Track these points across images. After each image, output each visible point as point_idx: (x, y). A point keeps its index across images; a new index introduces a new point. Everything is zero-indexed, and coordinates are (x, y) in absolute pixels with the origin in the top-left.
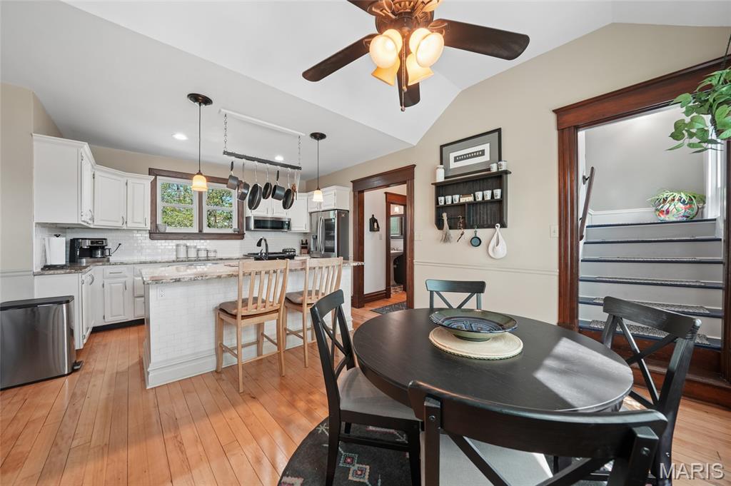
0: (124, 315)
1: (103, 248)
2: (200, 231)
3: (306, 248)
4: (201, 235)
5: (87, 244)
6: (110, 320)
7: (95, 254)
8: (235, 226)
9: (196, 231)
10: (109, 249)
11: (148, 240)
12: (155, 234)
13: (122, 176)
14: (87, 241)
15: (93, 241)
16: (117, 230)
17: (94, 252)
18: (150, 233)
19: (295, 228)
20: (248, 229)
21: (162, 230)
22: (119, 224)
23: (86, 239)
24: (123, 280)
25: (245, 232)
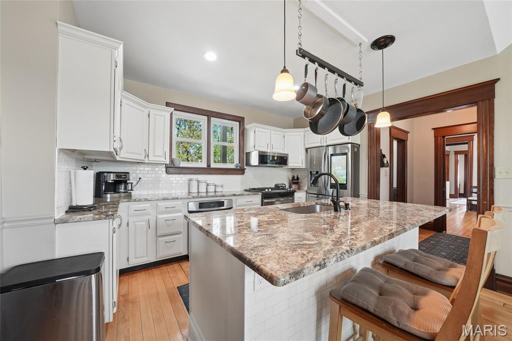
0: (147, 257)
1: (126, 182)
2: (209, 165)
3: (297, 183)
4: (209, 170)
5: (111, 178)
6: (134, 262)
7: (119, 189)
8: (236, 161)
9: (205, 166)
10: (132, 183)
11: (164, 175)
12: (172, 168)
13: (146, 107)
14: (112, 174)
15: (118, 174)
16: (139, 163)
17: (117, 186)
18: (166, 168)
19: (292, 163)
20: (248, 164)
21: (177, 165)
22: (141, 157)
23: (111, 172)
24: (147, 218)
25: (245, 167)
